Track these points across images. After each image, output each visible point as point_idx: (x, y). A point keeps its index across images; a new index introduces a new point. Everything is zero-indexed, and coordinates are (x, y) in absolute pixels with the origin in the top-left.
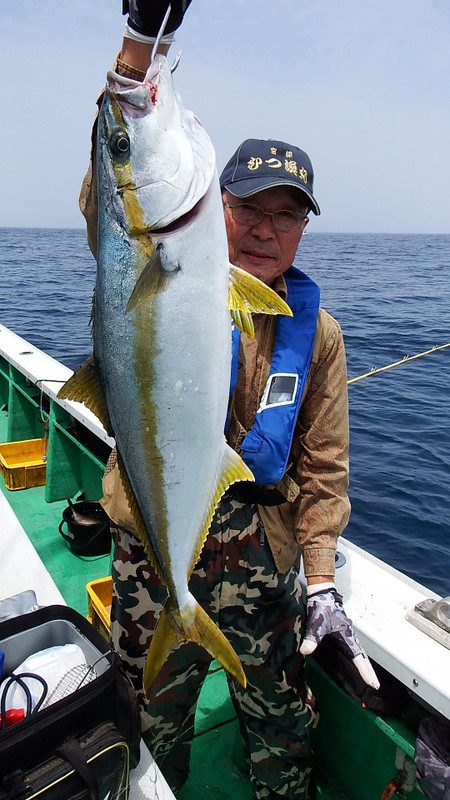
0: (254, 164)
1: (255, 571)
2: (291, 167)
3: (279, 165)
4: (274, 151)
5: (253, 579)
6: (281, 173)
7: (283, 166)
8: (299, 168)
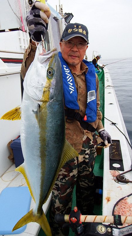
0: (70, 31)
1: (86, 150)
2: (81, 31)
3: (77, 30)
4: (75, 26)
5: (86, 153)
6: (78, 33)
7: (78, 30)
8: (83, 30)
